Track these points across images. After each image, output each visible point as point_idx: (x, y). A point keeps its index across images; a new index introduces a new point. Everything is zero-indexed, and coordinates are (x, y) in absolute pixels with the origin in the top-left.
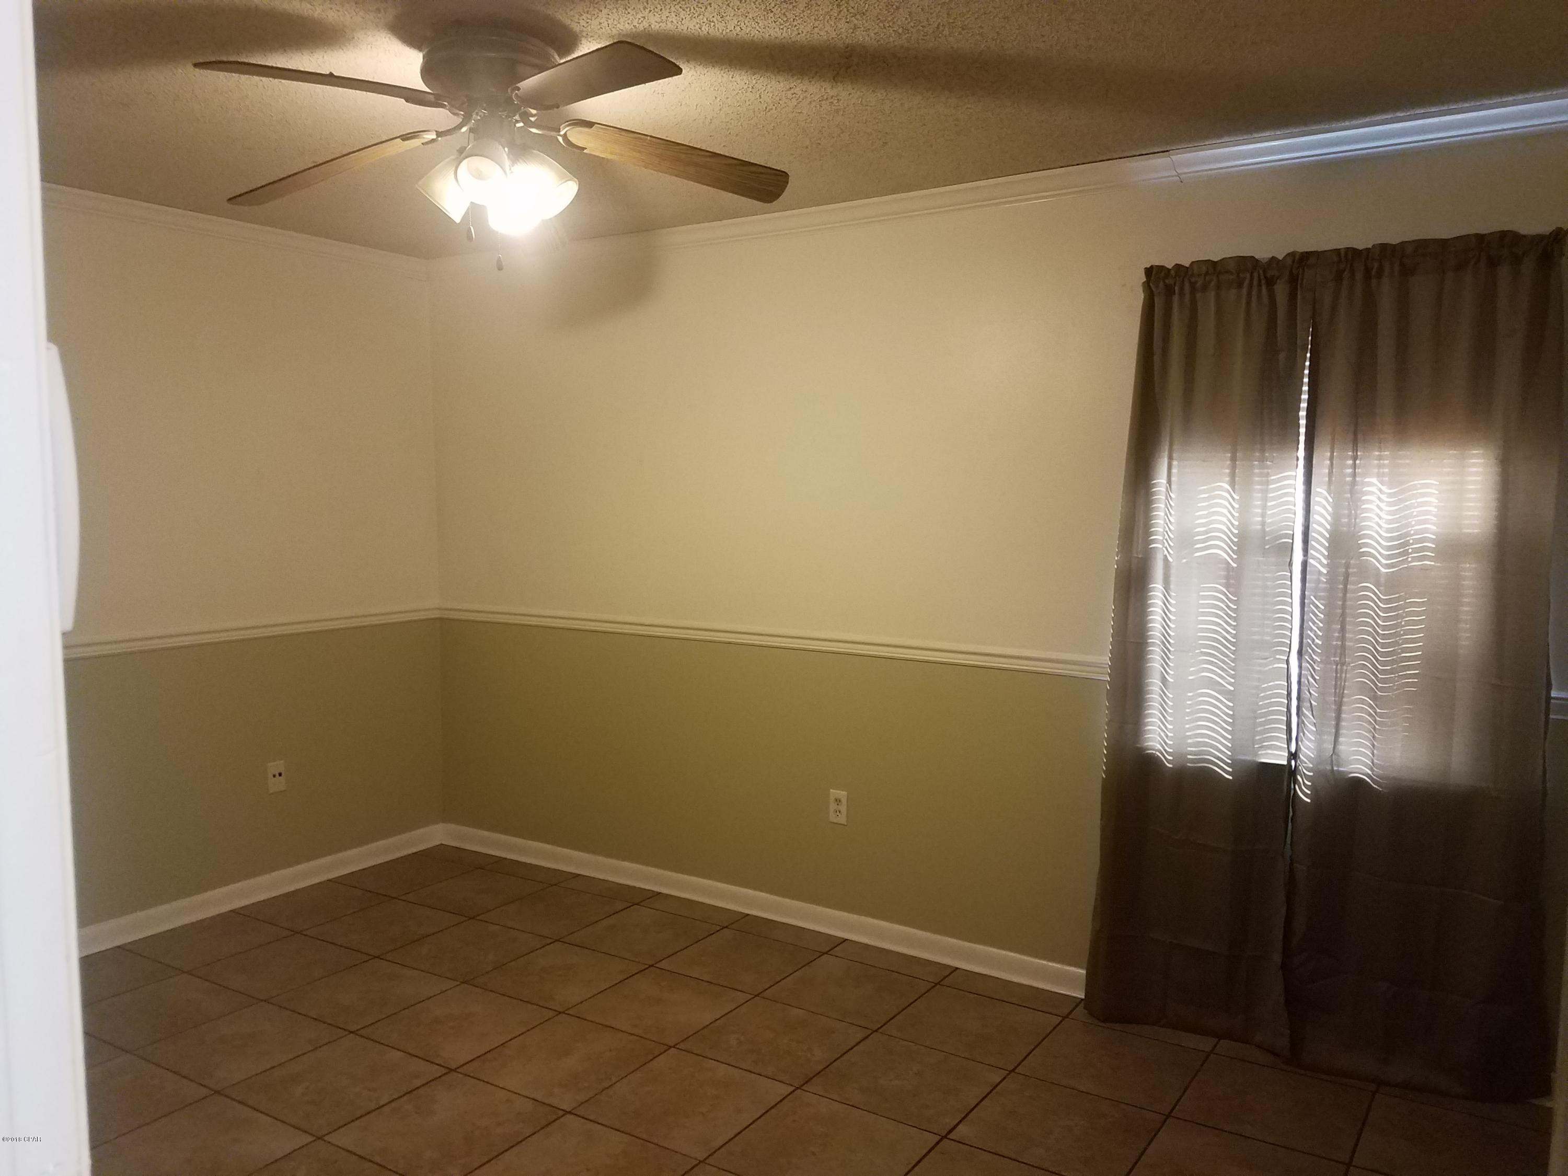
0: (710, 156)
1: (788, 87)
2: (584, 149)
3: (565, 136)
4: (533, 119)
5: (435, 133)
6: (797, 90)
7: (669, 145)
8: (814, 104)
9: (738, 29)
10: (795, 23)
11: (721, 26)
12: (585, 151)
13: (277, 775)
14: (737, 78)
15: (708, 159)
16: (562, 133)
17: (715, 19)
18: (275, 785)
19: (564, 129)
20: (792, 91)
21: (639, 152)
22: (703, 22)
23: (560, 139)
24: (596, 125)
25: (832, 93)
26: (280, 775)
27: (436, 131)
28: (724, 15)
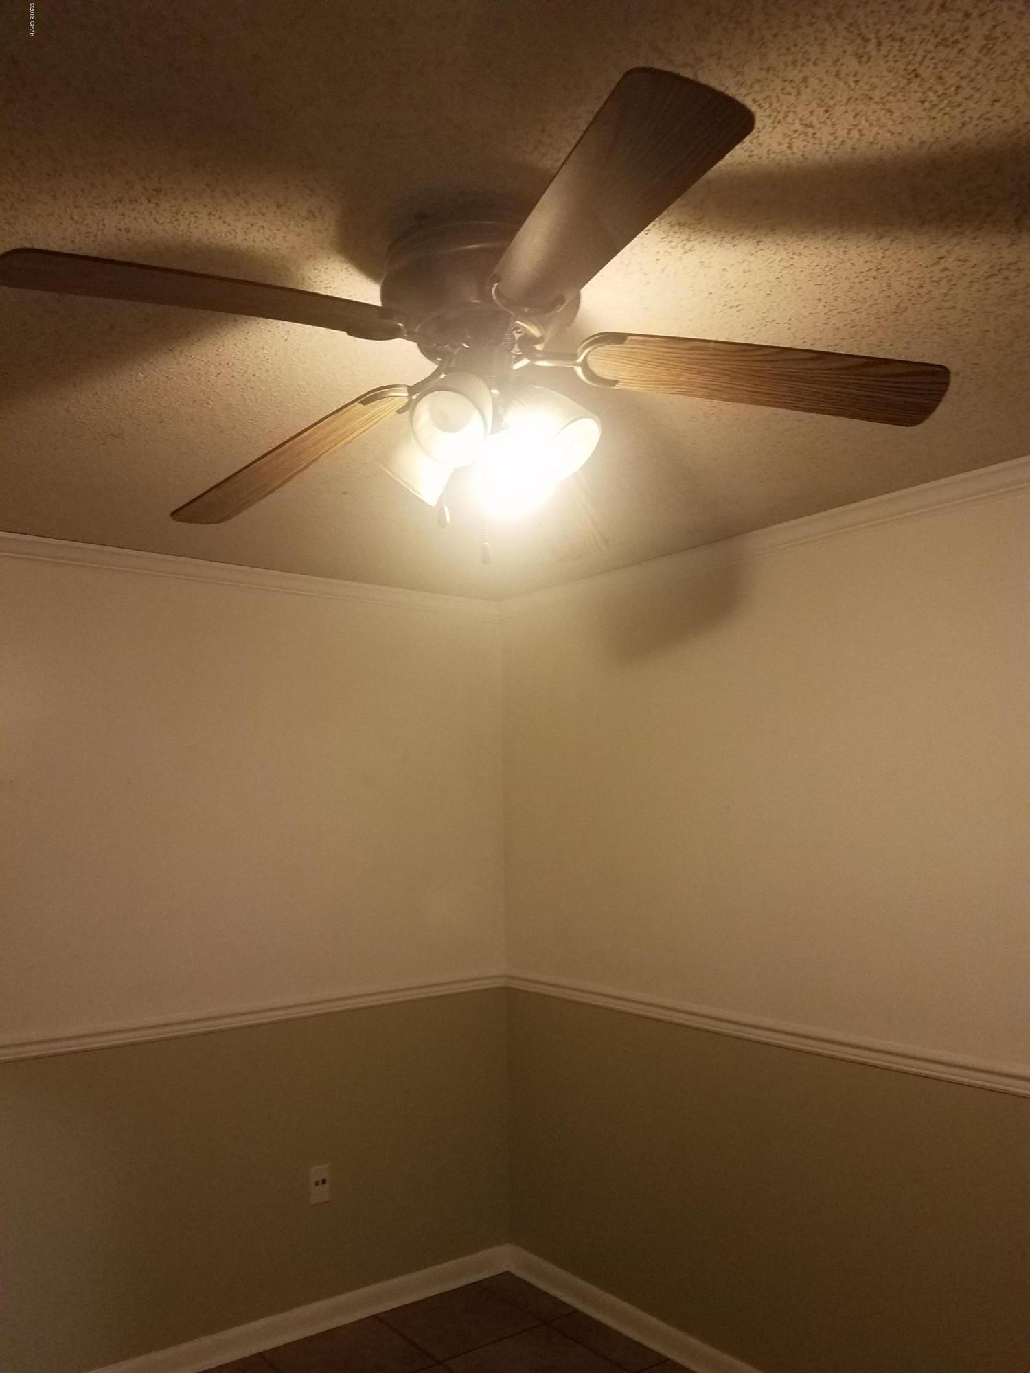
0: (813, 359)
1: (935, 256)
2: (616, 382)
3: (585, 365)
4: (539, 347)
5: (405, 389)
6: (950, 262)
7: (746, 351)
8: (976, 286)
9: (855, 134)
10: (959, 98)
11: (824, 134)
12: (617, 387)
13: (321, 1183)
14: (853, 252)
15: (810, 365)
16: (580, 360)
17: (814, 119)
18: (319, 1195)
19: (582, 353)
20: (943, 264)
21: (699, 372)
22: (795, 131)
23: (579, 370)
24: (630, 337)
25: (1009, 255)
26: (324, 1182)
27: (408, 386)
28: (831, 103)
